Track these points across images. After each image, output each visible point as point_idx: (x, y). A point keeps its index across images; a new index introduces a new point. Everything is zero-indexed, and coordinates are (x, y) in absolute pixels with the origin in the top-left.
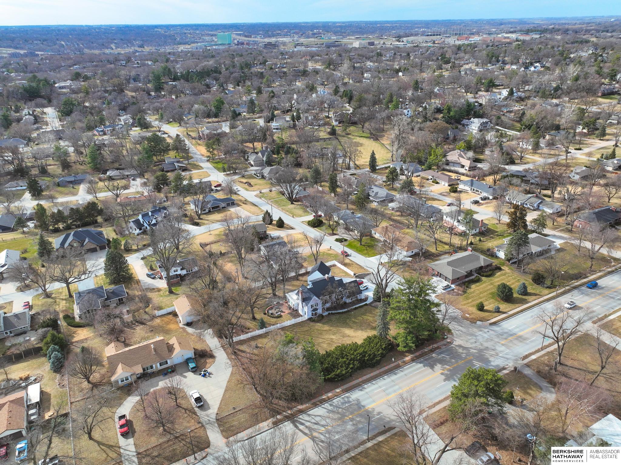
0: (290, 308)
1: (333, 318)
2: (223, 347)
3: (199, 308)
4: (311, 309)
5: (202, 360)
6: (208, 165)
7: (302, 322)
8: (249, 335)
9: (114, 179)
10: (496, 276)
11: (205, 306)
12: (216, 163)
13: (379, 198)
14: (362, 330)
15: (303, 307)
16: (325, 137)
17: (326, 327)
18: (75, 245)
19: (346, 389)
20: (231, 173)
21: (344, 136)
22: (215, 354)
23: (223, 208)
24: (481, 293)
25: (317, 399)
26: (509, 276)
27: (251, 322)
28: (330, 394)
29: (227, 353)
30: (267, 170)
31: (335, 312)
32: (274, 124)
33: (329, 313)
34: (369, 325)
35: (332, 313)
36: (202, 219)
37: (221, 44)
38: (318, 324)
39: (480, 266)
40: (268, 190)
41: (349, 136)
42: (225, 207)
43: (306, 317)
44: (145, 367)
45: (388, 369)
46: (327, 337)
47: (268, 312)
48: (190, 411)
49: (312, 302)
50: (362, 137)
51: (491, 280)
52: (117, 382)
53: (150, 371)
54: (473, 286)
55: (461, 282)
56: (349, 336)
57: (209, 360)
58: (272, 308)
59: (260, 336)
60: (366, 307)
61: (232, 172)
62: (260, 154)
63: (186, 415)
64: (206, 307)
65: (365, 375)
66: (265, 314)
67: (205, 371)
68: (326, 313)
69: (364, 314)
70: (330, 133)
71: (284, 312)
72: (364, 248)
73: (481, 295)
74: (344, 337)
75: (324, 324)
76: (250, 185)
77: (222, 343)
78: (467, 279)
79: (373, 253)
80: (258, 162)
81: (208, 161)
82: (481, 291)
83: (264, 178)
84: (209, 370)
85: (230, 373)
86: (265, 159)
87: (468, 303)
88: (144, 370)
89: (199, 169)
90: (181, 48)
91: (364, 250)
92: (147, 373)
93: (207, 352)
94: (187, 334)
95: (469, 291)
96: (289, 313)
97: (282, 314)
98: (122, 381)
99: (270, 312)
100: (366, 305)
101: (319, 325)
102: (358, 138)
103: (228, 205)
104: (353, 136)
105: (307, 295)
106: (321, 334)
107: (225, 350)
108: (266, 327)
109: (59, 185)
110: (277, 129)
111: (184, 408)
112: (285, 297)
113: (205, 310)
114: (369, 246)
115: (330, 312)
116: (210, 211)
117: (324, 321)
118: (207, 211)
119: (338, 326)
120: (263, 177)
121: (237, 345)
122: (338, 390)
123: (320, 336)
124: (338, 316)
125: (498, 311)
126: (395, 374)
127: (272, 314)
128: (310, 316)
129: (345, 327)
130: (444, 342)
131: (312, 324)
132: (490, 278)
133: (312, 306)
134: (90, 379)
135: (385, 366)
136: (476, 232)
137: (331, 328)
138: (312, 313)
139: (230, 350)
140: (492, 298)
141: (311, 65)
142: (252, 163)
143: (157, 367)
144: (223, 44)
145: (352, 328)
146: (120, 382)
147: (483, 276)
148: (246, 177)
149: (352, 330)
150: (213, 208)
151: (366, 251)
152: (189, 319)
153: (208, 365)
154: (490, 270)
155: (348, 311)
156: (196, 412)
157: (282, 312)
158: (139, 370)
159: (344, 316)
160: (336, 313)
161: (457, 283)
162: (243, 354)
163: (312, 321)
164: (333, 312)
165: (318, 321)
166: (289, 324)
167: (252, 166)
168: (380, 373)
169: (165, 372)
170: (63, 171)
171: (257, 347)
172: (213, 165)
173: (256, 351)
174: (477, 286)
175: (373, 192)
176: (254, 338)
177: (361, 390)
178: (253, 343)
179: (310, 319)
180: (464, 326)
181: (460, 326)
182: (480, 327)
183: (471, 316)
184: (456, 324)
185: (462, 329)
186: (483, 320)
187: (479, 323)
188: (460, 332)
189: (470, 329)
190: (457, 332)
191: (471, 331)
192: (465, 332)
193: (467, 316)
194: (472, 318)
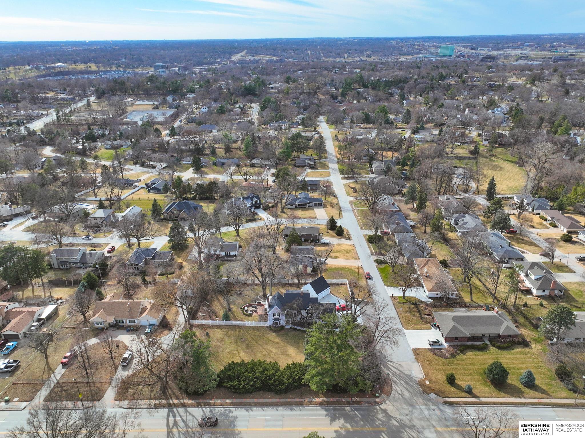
0: (265, 311)
1: (292, 333)
4: (273, 318)
5: (161, 330)
6: (336, 166)
7: (262, 327)
8: (212, 322)
9: (255, 166)
10: (513, 351)
12: (342, 165)
13: (465, 228)
16: (465, 155)
17: (277, 339)
18: (175, 212)
19: (236, 403)
20: (348, 177)
21: (486, 157)
22: (174, 328)
23: (309, 206)
24: (473, 364)
25: (205, 401)
26: (530, 358)
28: (218, 401)
31: (300, 328)
32: (417, 136)
33: (291, 328)
35: (294, 329)
36: (284, 213)
37: (442, 56)
38: (274, 334)
39: (497, 332)
41: (493, 158)
42: (311, 206)
43: (268, 324)
44: (118, 319)
45: (290, 402)
46: (269, 348)
48: (115, 366)
50: (507, 160)
51: (501, 354)
52: (93, 323)
53: (121, 324)
54: (470, 354)
55: (459, 343)
56: (288, 355)
57: (166, 332)
58: (250, 306)
59: (219, 326)
61: (350, 176)
63: (110, 368)
65: (263, 398)
66: (241, 308)
68: (288, 327)
70: (471, 152)
72: (393, 276)
73: (470, 367)
74: (283, 354)
75: (278, 335)
76: (355, 190)
78: (468, 343)
80: (379, 171)
81: (338, 162)
82: (475, 361)
87: (444, 370)
88: (116, 321)
89: (325, 169)
90: (403, 59)
91: (391, 277)
92: (119, 325)
95: (462, 357)
96: (259, 315)
97: (255, 314)
98: (98, 324)
99: (246, 308)
102: (502, 161)
103: (316, 205)
104: (498, 158)
106: (267, 343)
108: (227, 320)
109: (215, 164)
110: (419, 142)
111: (114, 362)
115: (294, 327)
116: (296, 207)
117: (281, 333)
118: (294, 206)
119: (288, 342)
122: (228, 401)
123: (264, 345)
124: (296, 333)
125: (470, 392)
126: (292, 410)
127: (247, 311)
128: (271, 324)
130: (371, 400)
131: (268, 331)
132: (500, 351)
133: (274, 315)
134: (86, 315)
135: (289, 398)
136: (543, 294)
137: (281, 342)
140: (481, 375)
141: (513, 80)
143: (126, 322)
144: (444, 56)
146: (95, 324)
147: (494, 346)
148: (359, 182)
150: (299, 205)
151: (391, 279)
154: (509, 342)
156: (117, 369)
157: (256, 312)
158: (111, 320)
160: (298, 330)
161: (452, 344)
164: (296, 327)
165: (275, 331)
167: (372, 173)
168: (279, 402)
169: (129, 329)
170: (225, 154)
171: (208, 335)
172: (339, 167)
174: (475, 355)
175: (463, 220)
176: (213, 326)
177: (247, 410)
178: (208, 331)
179: (270, 327)
180: (412, 391)
181: (407, 390)
182: (430, 400)
183: (431, 385)
184: (405, 386)
185: (407, 394)
186: (441, 395)
187: (433, 396)
188: (400, 396)
189: (415, 398)
190: (397, 395)
191: (414, 401)
192: (405, 399)
193: (427, 382)
194: (429, 387)
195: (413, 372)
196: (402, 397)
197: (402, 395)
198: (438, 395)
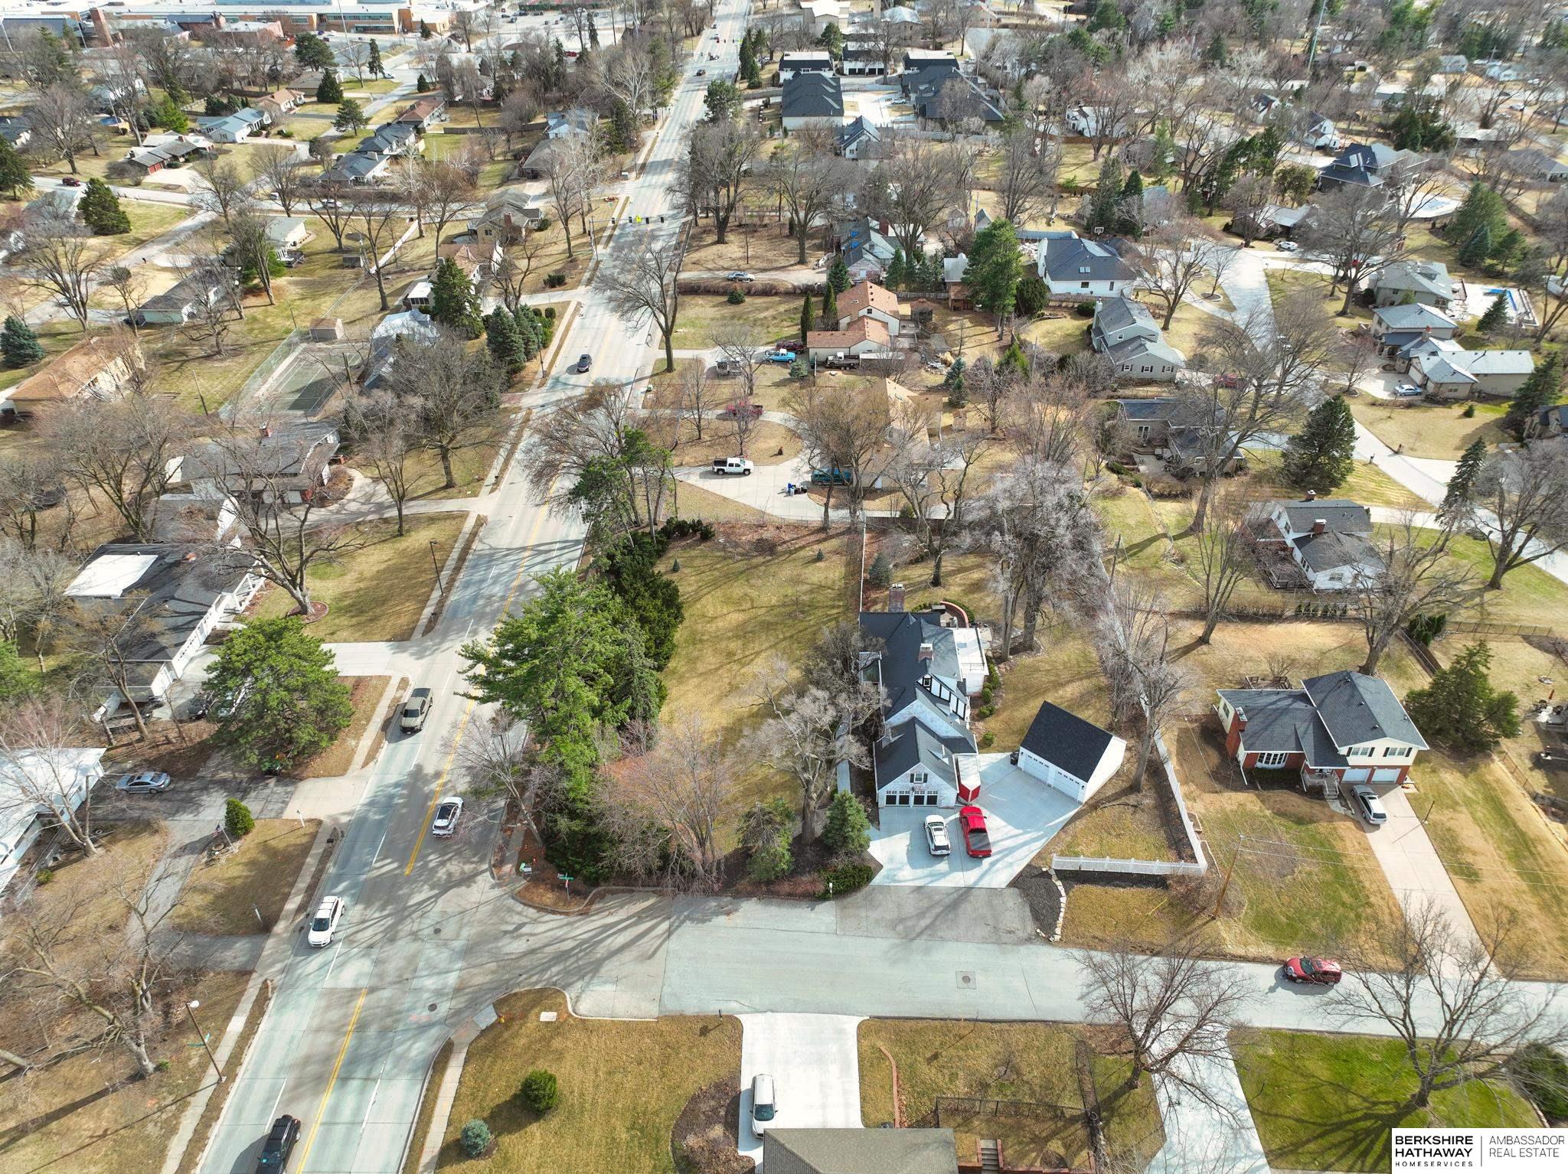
180: (524, 962)
181: (533, 951)
182: (474, 1004)
183: (531, 1025)
184: (547, 950)
185: (518, 946)
186: (483, 1042)
187: (487, 1017)
188: (510, 928)
189: (493, 966)
190: (517, 919)
191: (484, 960)
192: (496, 939)
193: (547, 1016)
194: (524, 1016)
195: (609, 988)
196: (506, 932)
197: (515, 933)
198: (483, 1031)
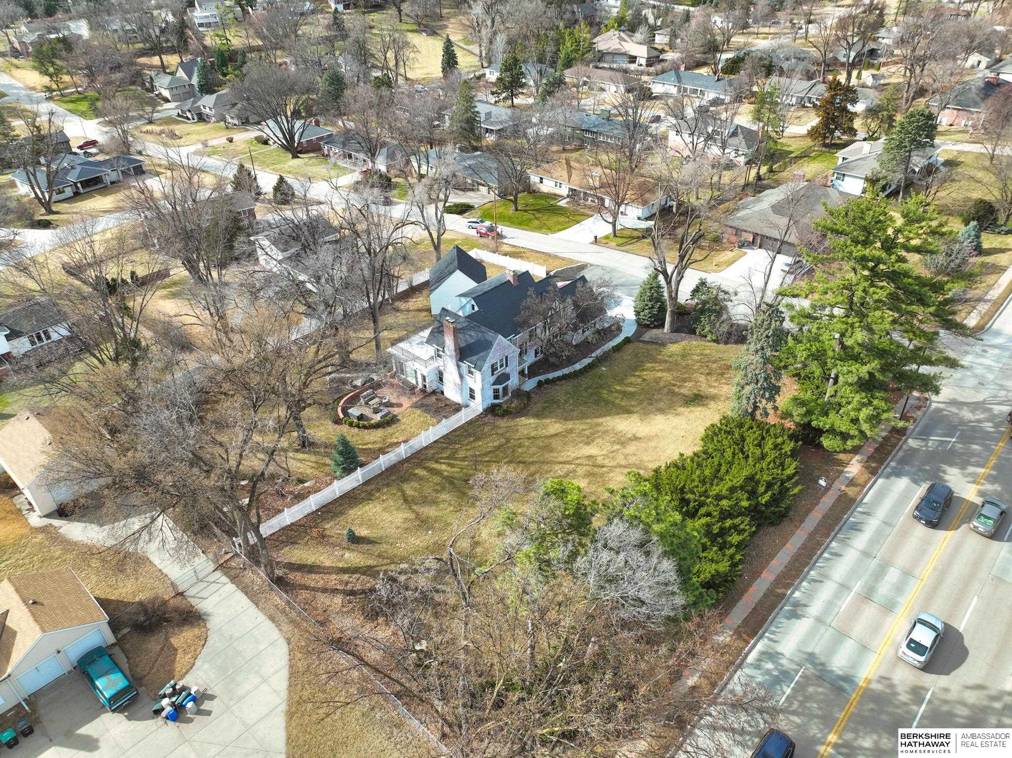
0: (412, 389)
1: (560, 392)
2: (223, 567)
3: (92, 449)
4: (492, 379)
5: (153, 644)
6: (53, 107)
7: (470, 423)
8: (312, 503)
11: (113, 431)
12: (72, 102)
14: (661, 411)
15: (461, 377)
17: (554, 426)
19: (746, 621)
20: (116, 119)
22: (202, 606)
23: (112, 182)
27: (300, 456)
29: (246, 590)
30: (207, 102)
31: (556, 374)
32: (198, 16)
33: (540, 384)
34: (672, 393)
35: (548, 381)
36: (56, 212)
40: (224, 141)
42: (118, 181)
43: (478, 406)
45: (826, 517)
46: (571, 453)
47: (344, 411)
49: (493, 357)
56: (635, 438)
57: (181, 638)
58: (354, 401)
59: (350, 499)
60: (630, 348)
61: (118, 116)
62: (181, 73)
64: (124, 438)
65: (771, 557)
66: (337, 421)
67: (175, 692)
68: (530, 385)
69: (636, 367)
71: (399, 405)
72: (527, 216)
74: (623, 444)
75: (540, 416)
76: (173, 135)
77: (216, 558)
79: (559, 223)
80: (180, 91)
81: (49, 98)
83: (204, 120)
84: (194, 682)
85: (285, 673)
86: (195, 81)
91: (530, 220)
93: (165, 603)
94: (66, 550)
96: (415, 406)
97: (395, 411)
99: (355, 411)
100: (627, 340)
101: (526, 425)
105: (472, 336)
106: (548, 448)
107: (234, 579)
108: (362, 465)
110: (208, 25)
112: (385, 362)
113: (123, 451)
114: (538, 210)
115: (542, 378)
116: (77, 193)
118: (69, 192)
119: (585, 415)
120: (202, 118)
121: (277, 548)
123: (548, 456)
124: (568, 386)
126: (857, 528)
127: (361, 417)
128: (491, 401)
129: (608, 413)
131: (503, 423)
133: (493, 369)
135: (809, 510)
137: (570, 425)
138: (496, 391)
139: (258, 577)
142: (166, 93)
145: (628, 412)
148: (158, 122)
149: (635, 418)
150: (84, 185)
151: (536, 222)
152: (64, 494)
153: (181, 660)
155: (590, 366)
157: (389, 405)
159: (586, 381)
160: (559, 379)
162: (313, 580)
163: (502, 416)
164: (551, 376)
165: (521, 412)
166: (432, 439)
167: (167, 100)
168: (812, 535)
171: (354, 539)
172: (65, 106)
173: (353, 558)
176: (330, 510)
177: (795, 615)
178: (335, 529)
179: (491, 410)
